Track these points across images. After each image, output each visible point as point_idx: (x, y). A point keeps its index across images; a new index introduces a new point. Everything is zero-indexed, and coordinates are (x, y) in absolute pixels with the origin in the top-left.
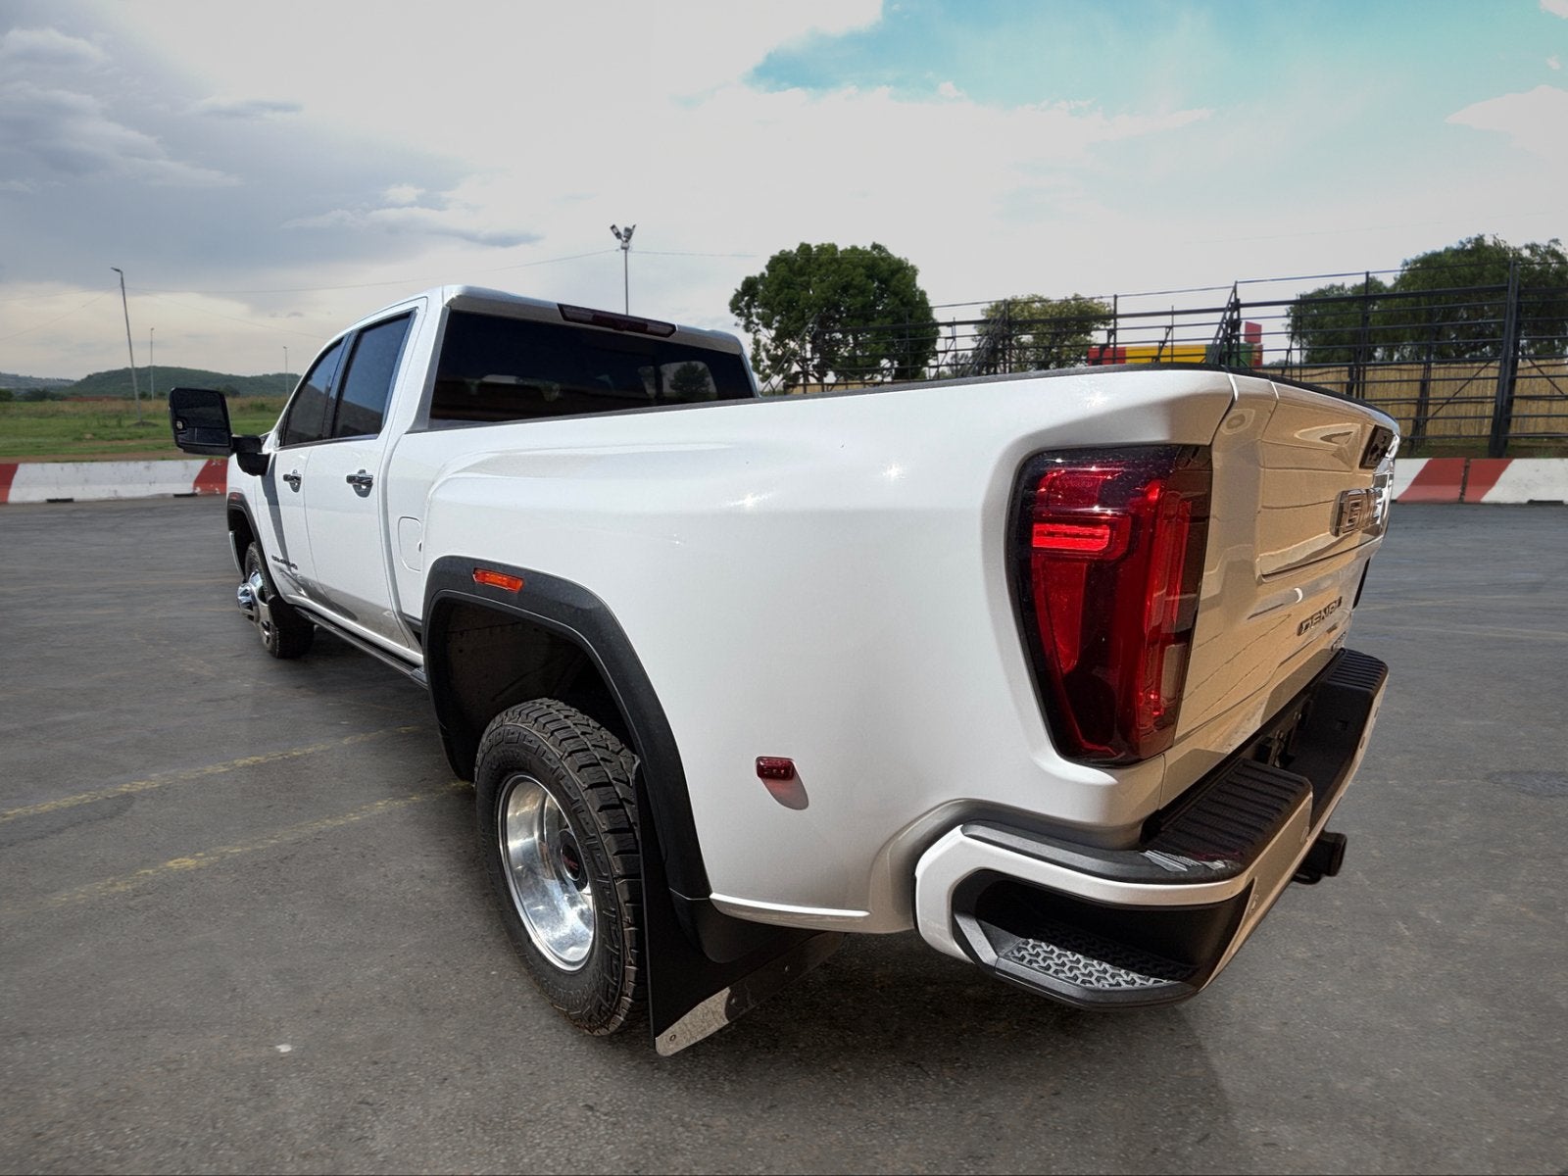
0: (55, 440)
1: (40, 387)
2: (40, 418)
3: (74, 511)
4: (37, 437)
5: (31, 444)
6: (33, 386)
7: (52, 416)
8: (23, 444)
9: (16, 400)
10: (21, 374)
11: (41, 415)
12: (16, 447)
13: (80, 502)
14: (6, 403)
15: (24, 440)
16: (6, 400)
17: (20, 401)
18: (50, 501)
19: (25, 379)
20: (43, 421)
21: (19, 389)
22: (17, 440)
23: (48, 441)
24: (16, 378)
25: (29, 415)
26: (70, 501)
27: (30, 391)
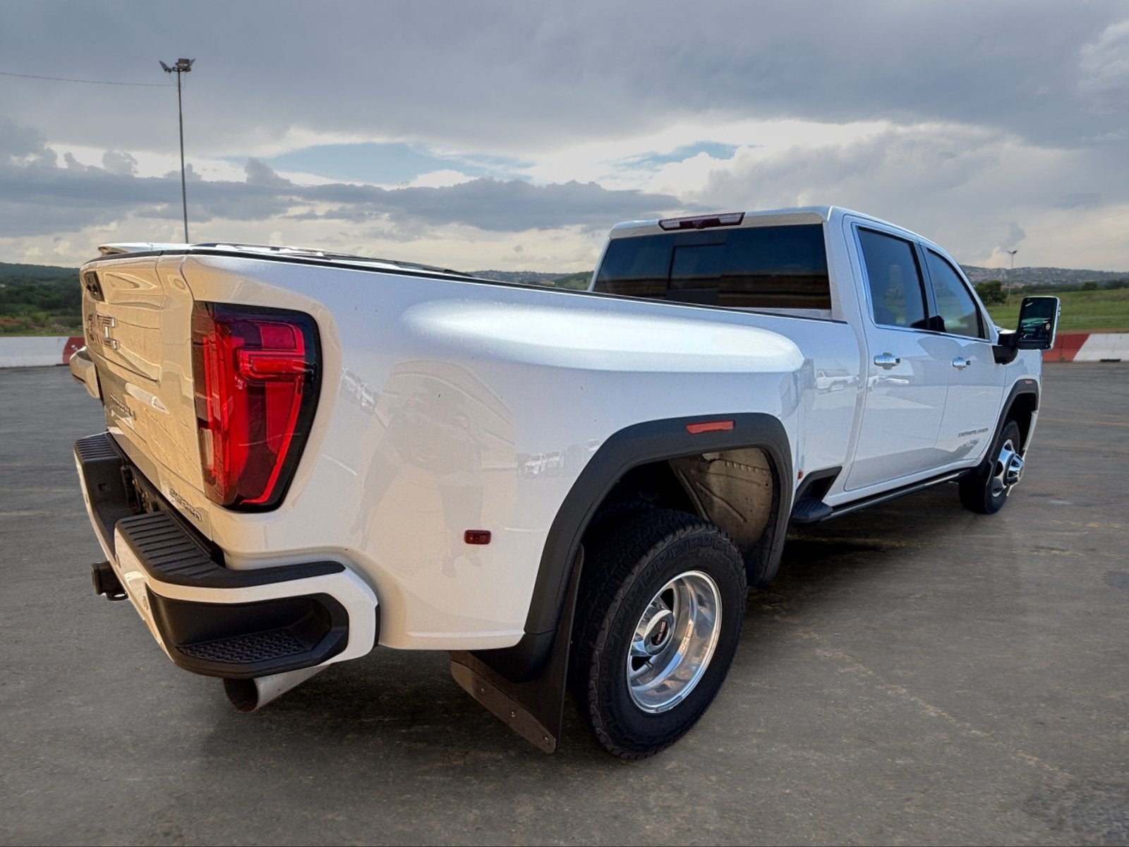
0: (1121, 316)
1: (1118, 279)
2: (1114, 301)
3: (1118, 368)
4: (1108, 315)
5: (1103, 320)
6: (1112, 278)
7: (1124, 299)
8: (1097, 320)
9: (1099, 289)
10: (1106, 270)
11: (1115, 299)
12: (1092, 322)
13: (1124, 362)
14: (1092, 292)
15: (1098, 317)
16: (1093, 290)
17: (1101, 290)
18: (1103, 361)
19: (1108, 274)
20: (1116, 303)
21: (1103, 281)
22: (1093, 318)
23: (1116, 317)
24: (1101, 273)
25: (1106, 299)
26: (1118, 361)
27: (1110, 282)
